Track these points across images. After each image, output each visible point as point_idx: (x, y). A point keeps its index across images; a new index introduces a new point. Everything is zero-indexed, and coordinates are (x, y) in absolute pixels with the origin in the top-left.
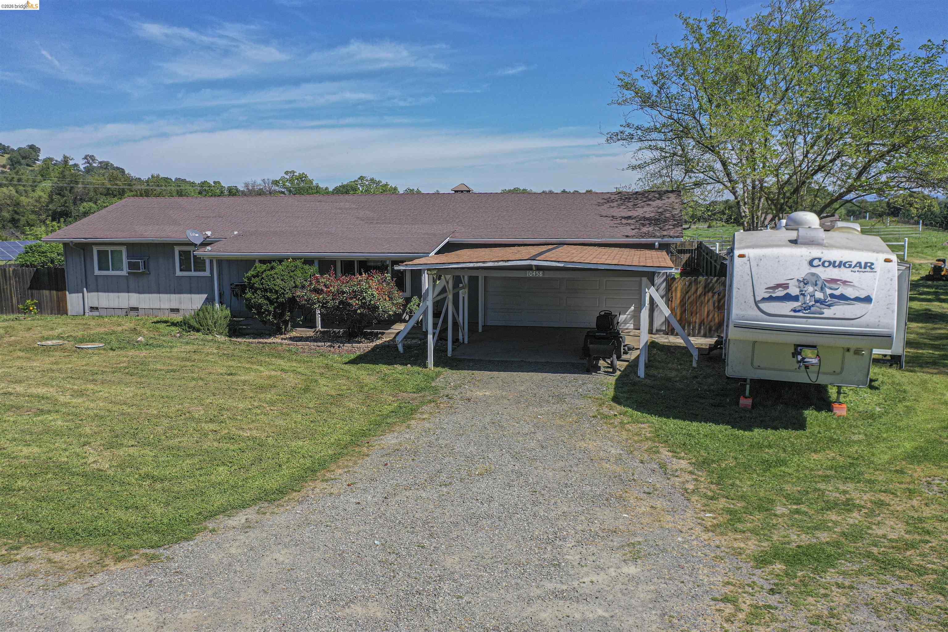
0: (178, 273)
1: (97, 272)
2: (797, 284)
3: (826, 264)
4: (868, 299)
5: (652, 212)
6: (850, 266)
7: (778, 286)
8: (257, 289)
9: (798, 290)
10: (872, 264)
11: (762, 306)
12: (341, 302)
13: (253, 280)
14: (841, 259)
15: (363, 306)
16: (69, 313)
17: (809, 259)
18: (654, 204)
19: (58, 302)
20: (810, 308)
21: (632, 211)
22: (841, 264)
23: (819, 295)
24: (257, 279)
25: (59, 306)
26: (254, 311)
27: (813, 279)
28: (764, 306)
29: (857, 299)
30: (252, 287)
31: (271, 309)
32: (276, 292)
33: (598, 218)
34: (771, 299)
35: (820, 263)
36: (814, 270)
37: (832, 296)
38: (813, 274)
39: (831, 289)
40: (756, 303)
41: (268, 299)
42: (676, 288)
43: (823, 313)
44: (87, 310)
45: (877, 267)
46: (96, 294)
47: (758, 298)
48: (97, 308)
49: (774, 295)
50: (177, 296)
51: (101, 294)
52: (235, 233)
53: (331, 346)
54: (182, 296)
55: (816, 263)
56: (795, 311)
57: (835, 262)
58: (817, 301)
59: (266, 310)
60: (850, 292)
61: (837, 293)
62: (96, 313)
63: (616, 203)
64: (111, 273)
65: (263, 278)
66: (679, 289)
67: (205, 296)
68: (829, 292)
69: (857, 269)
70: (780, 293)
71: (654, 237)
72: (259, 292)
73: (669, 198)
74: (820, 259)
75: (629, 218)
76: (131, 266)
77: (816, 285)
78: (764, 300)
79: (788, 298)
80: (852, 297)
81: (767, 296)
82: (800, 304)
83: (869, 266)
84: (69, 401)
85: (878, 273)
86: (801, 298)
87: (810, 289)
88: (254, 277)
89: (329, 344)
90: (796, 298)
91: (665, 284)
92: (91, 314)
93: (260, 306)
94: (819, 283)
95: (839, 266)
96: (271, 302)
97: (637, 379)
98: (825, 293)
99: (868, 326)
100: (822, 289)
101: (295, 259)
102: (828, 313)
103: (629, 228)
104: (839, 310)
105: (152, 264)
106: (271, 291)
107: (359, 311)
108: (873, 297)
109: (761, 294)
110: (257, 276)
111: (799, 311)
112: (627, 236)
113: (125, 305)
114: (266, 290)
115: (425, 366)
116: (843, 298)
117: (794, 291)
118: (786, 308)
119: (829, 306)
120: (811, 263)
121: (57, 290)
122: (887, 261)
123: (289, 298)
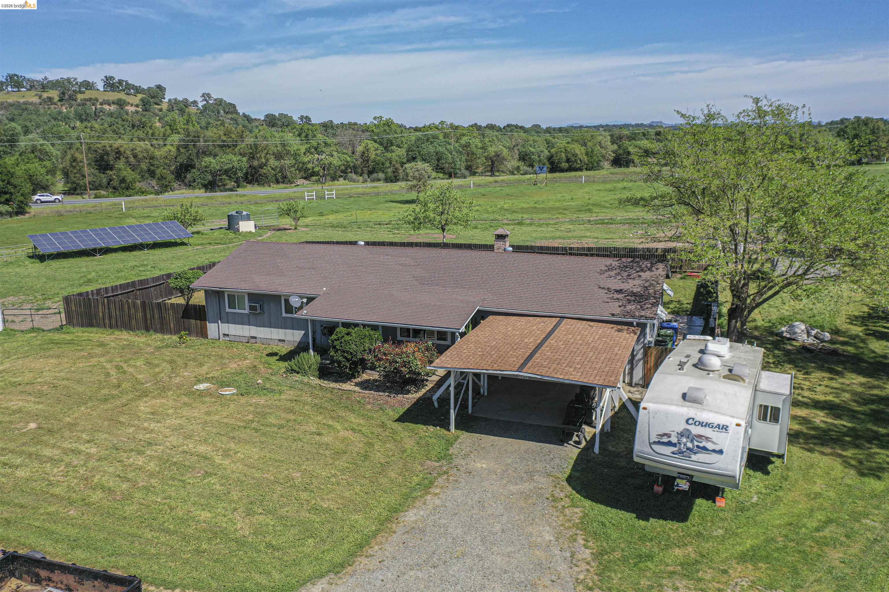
0: (284, 315)
1: (228, 310)
2: (676, 435)
3: (697, 423)
4: (721, 452)
5: (640, 285)
6: (712, 427)
7: (665, 435)
8: (337, 350)
9: (677, 439)
10: (727, 427)
11: (654, 446)
12: (395, 368)
13: (336, 343)
14: (707, 421)
15: (410, 372)
16: (209, 338)
17: (686, 418)
18: (643, 275)
19: (201, 328)
20: (683, 452)
21: (625, 284)
22: (707, 425)
23: (689, 445)
24: (338, 342)
25: (202, 332)
26: (336, 365)
27: (687, 434)
28: (655, 447)
29: (714, 451)
30: (334, 347)
31: (348, 365)
32: (351, 353)
33: (596, 289)
34: (659, 443)
35: (693, 422)
36: (688, 427)
37: (698, 447)
38: (688, 430)
39: (697, 441)
40: (650, 444)
41: (345, 358)
42: (651, 354)
43: (690, 457)
44: (221, 336)
45: (730, 430)
46: (227, 325)
47: (651, 441)
48: (228, 335)
49: (661, 441)
50: (283, 330)
51: (230, 325)
52: (324, 289)
53: (388, 396)
54: (287, 331)
55: (690, 421)
56: (673, 453)
57: (703, 422)
58: (688, 449)
59: (344, 365)
60: (710, 446)
61: (701, 445)
62: (227, 338)
63: (614, 272)
64: (237, 311)
65: (341, 342)
66: (653, 355)
67: (303, 332)
68: (696, 443)
69: (717, 429)
70: (665, 440)
71: (633, 317)
72: (339, 352)
73: (657, 269)
74: (693, 419)
75: (620, 291)
76: (252, 308)
77: (688, 438)
78: (655, 443)
79: (670, 444)
80: (711, 449)
81: (657, 440)
82: (677, 449)
83: (725, 428)
84: (221, 462)
85: (730, 434)
86: (678, 445)
87: (684, 440)
88: (336, 340)
89: (387, 394)
90: (674, 445)
91: (642, 350)
92: (224, 338)
93: (339, 363)
94: (691, 437)
95: (705, 426)
96: (348, 360)
97: (593, 455)
98: (693, 444)
99: (719, 469)
100: (692, 441)
101: (364, 326)
102: (694, 457)
103: (617, 304)
104: (701, 457)
105: (266, 307)
106: (347, 352)
107: (407, 376)
108: (724, 451)
109: (654, 439)
110: (338, 340)
111: (676, 454)
112: (613, 315)
113: (247, 334)
114: (344, 352)
115: (449, 430)
116: (704, 448)
117: (674, 440)
118: (668, 450)
119: (695, 453)
120: (687, 421)
121: (201, 320)
122: (738, 425)
123: (360, 359)
